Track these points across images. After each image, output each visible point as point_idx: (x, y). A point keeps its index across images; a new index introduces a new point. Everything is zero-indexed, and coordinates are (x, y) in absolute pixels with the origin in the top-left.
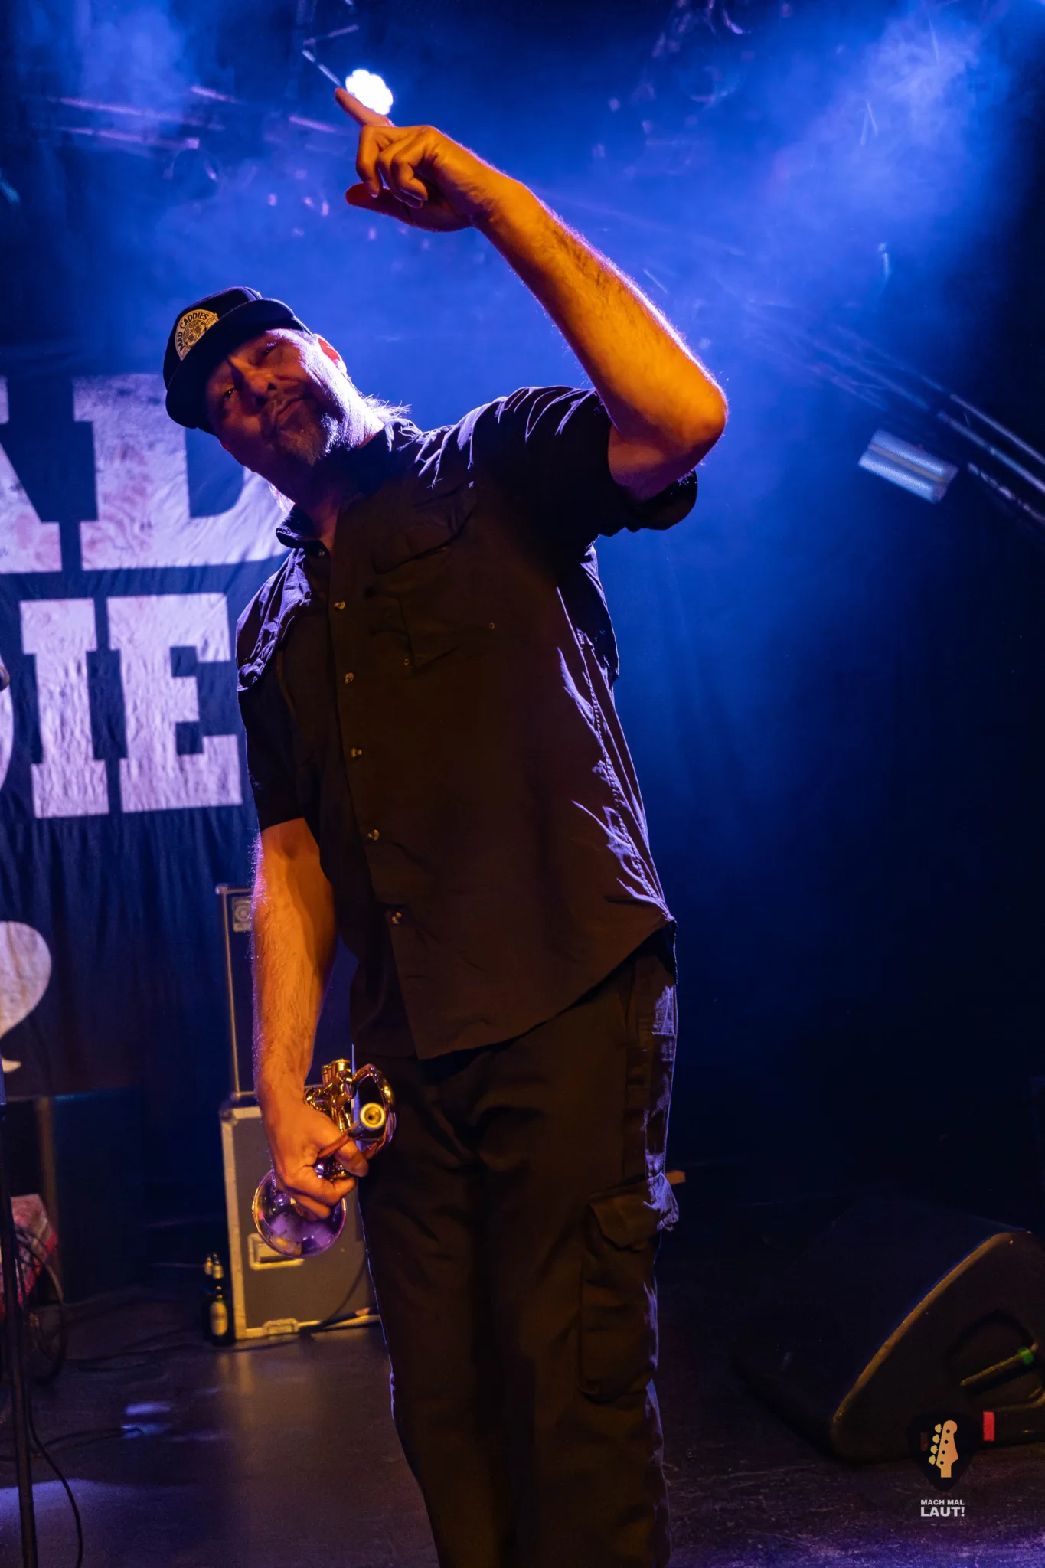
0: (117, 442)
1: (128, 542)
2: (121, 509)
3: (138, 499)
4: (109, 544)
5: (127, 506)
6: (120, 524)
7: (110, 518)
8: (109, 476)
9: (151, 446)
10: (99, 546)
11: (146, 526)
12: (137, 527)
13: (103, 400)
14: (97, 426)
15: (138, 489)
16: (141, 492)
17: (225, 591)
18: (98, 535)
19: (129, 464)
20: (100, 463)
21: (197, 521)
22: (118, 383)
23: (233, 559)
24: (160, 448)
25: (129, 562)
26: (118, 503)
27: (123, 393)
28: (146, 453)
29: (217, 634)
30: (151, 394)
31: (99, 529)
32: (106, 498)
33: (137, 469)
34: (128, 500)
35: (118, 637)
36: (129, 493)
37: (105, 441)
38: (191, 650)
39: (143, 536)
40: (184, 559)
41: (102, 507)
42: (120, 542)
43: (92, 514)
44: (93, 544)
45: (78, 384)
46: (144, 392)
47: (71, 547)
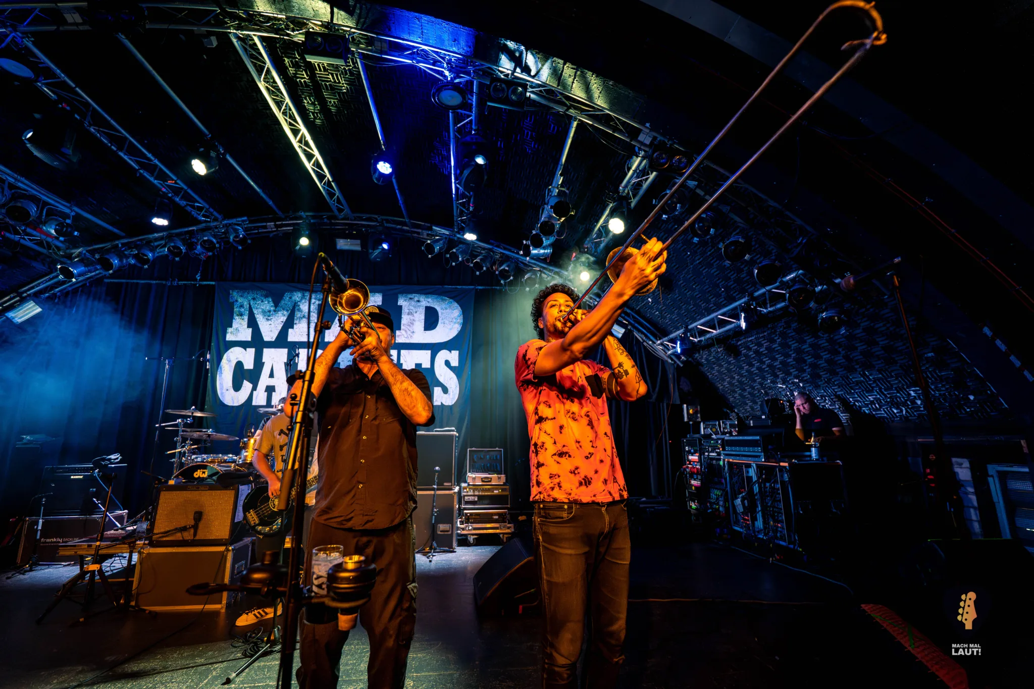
0: (408, 311)
1: (407, 336)
3: (411, 325)
4: (403, 336)
5: (408, 327)
6: (406, 331)
7: (403, 330)
8: (405, 319)
9: (416, 312)
11: (413, 332)
12: (410, 332)
13: (405, 300)
14: (403, 307)
15: (412, 323)
16: (413, 324)
17: (430, 350)
18: (400, 334)
19: (410, 316)
20: (403, 316)
21: (425, 331)
22: (410, 296)
24: (418, 313)
25: (408, 341)
26: (406, 326)
27: (411, 299)
28: (415, 314)
29: (428, 360)
30: (418, 299)
31: (401, 332)
32: (404, 324)
33: (412, 318)
34: (409, 326)
35: (402, 361)
36: (409, 324)
37: (405, 310)
39: (411, 335)
40: (421, 341)
41: (402, 327)
42: (405, 336)
43: (399, 329)
44: (399, 336)
45: (400, 296)
46: (416, 299)
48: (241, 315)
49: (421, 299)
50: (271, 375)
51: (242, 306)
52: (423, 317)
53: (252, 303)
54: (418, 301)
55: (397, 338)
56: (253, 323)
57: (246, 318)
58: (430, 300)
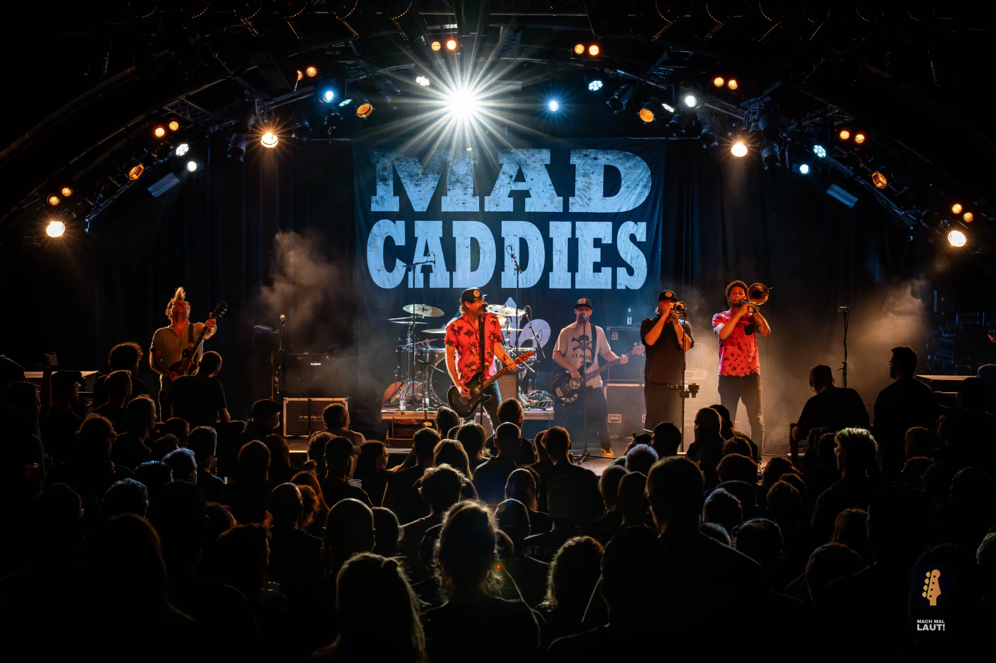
0: (582, 172)
1: (583, 204)
2: (583, 193)
3: (588, 190)
4: (578, 204)
5: (584, 193)
6: (581, 198)
7: (578, 196)
8: (580, 182)
9: (593, 173)
10: (574, 205)
11: (590, 199)
12: (587, 199)
13: (579, 158)
14: (577, 167)
15: (588, 187)
16: (589, 188)
17: (612, 221)
18: (574, 201)
19: (586, 178)
20: (577, 178)
21: (605, 198)
22: (584, 152)
23: (616, 211)
24: (595, 174)
25: (583, 210)
26: (582, 191)
27: (586, 155)
28: (591, 175)
29: (609, 235)
30: (594, 156)
31: (575, 199)
32: (578, 189)
33: (588, 181)
34: (585, 190)
35: (578, 235)
36: (585, 188)
37: (579, 171)
38: (600, 239)
39: (588, 202)
40: (600, 210)
41: (577, 192)
42: (581, 203)
43: (573, 195)
44: (573, 204)
45: (572, 152)
46: (593, 156)
47: (566, 205)
48: (384, 180)
49: (599, 156)
50: (426, 252)
51: (385, 169)
52: (601, 179)
53: (396, 163)
54: (595, 159)
55: (570, 207)
56: (399, 190)
57: (391, 183)
58: (609, 157)
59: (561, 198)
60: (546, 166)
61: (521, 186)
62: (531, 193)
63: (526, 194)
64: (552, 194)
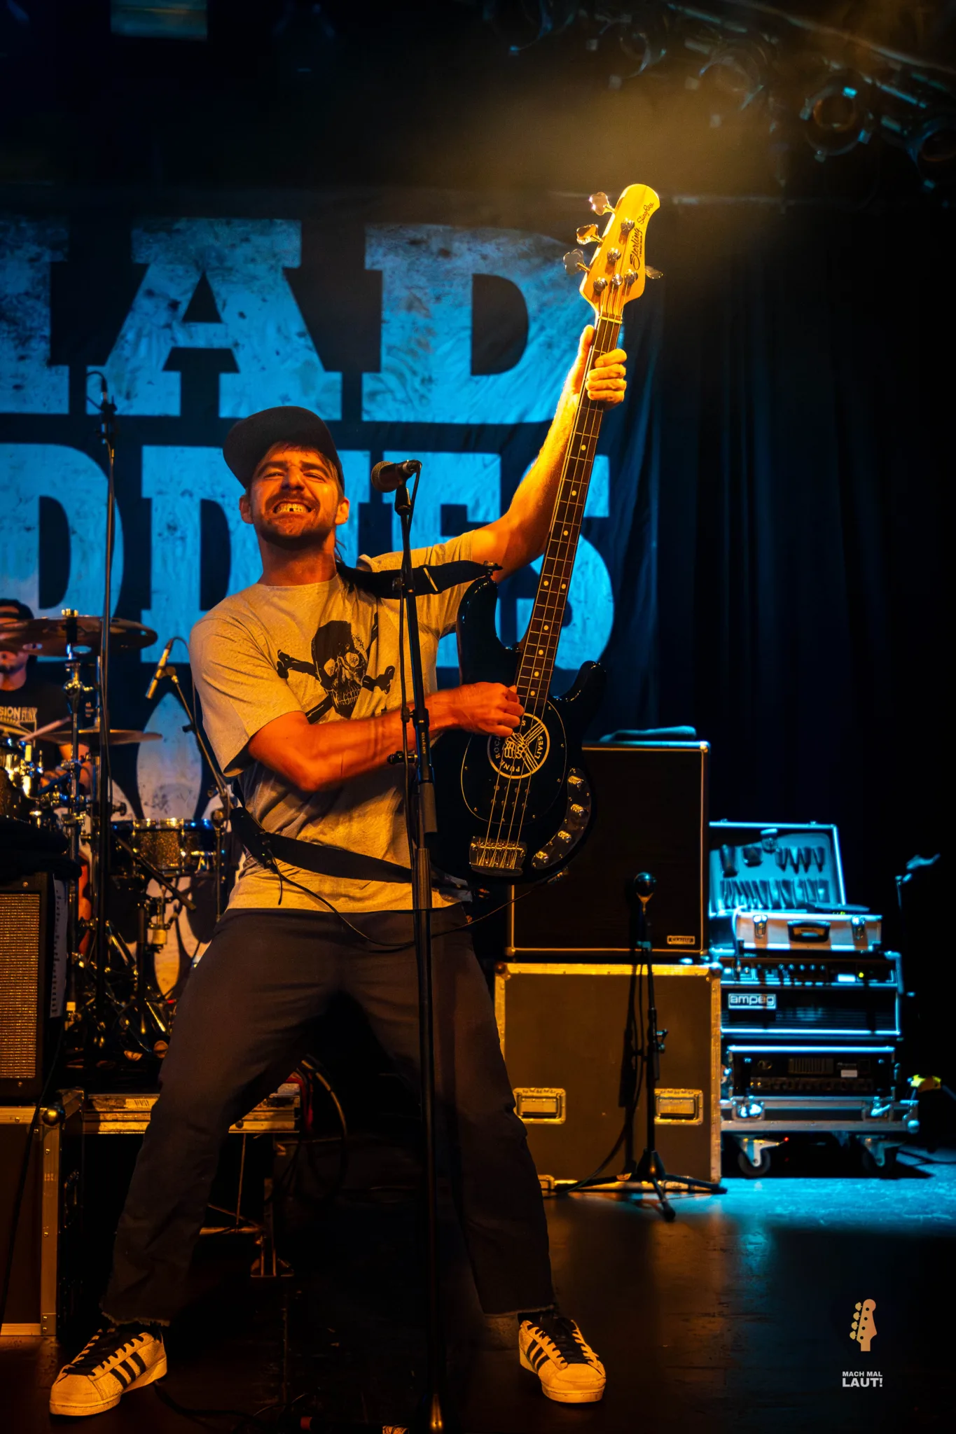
0: (405, 293)
1: (408, 396)
2: (402, 361)
3: (420, 351)
4: (389, 396)
5: (409, 359)
6: (401, 376)
7: (393, 371)
8: (395, 328)
9: (438, 298)
10: (379, 398)
11: (427, 381)
12: (417, 383)
13: (393, 249)
14: (386, 278)
15: (421, 344)
16: (426, 346)
17: (500, 451)
18: (379, 386)
19: (414, 316)
20: (386, 315)
21: (477, 378)
22: (411, 233)
23: (511, 419)
24: (447, 301)
25: (408, 416)
26: (402, 355)
27: (414, 243)
28: (432, 306)
29: (489, 494)
30: (442, 246)
31: (381, 380)
32: (390, 349)
33: (422, 321)
34: (412, 352)
36: (413, 346)
37: (395, 289)
38: (462, 509)
39: (422, 390)
40: (461, 415)
41: (386, 359)
42: (400, 395)
43: (376, 367)
44: (373, 394)
45: (370, 232)
46: (436, 245)
47: (352, 397)
49: (457, 246)
52: (464, 318)
54: (446, 253)
55: (366, 405)
58: (489, 249)
59: (336, 377)
60: (288, 272)
61: (203, 336)
62: (241, 357)
63: (224, 360)
64: (308, 364)
